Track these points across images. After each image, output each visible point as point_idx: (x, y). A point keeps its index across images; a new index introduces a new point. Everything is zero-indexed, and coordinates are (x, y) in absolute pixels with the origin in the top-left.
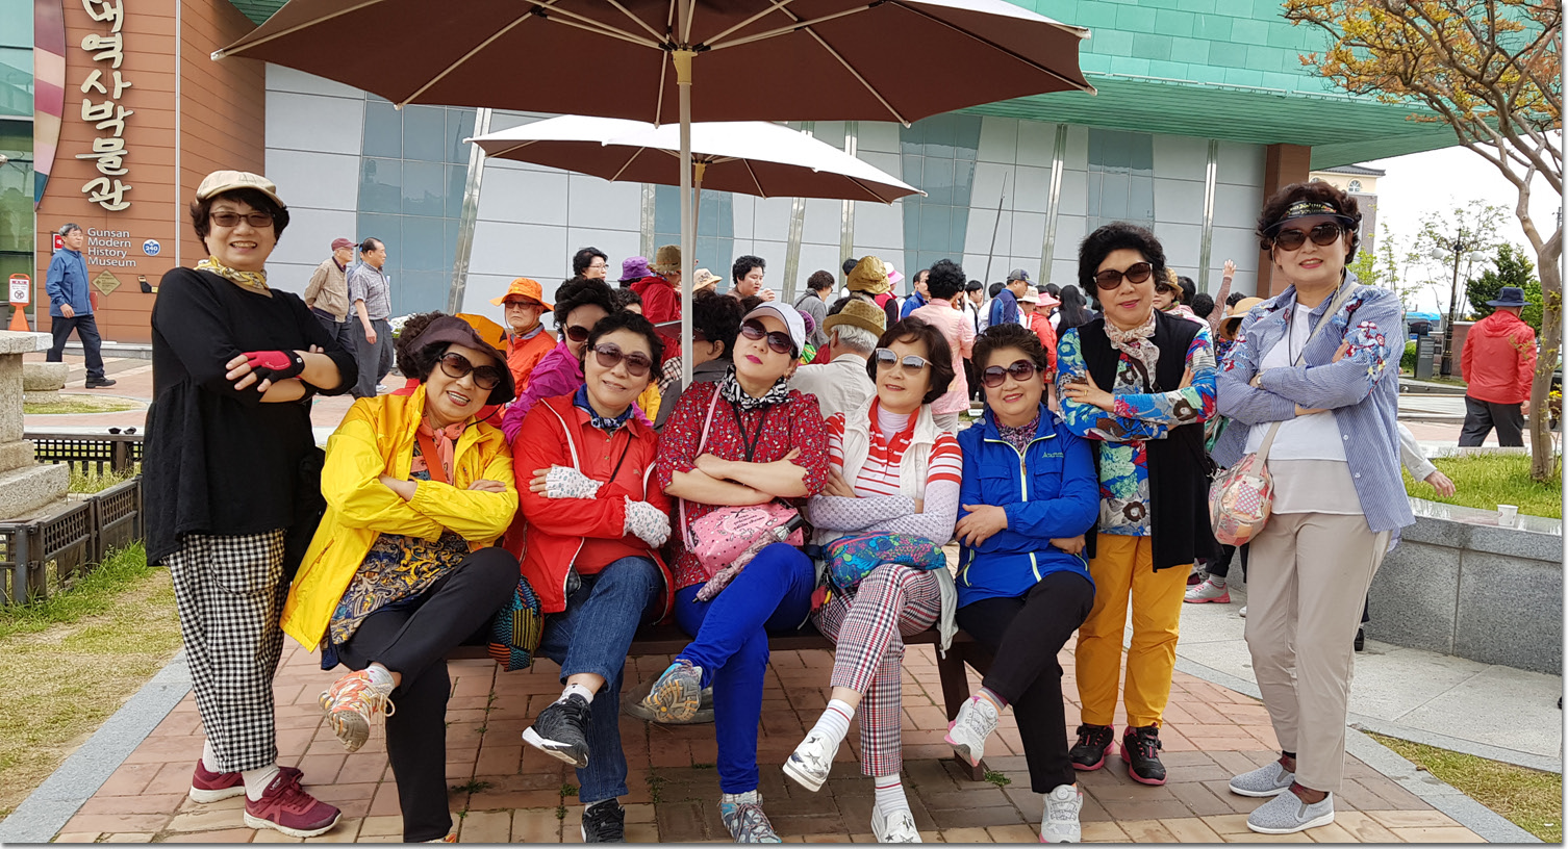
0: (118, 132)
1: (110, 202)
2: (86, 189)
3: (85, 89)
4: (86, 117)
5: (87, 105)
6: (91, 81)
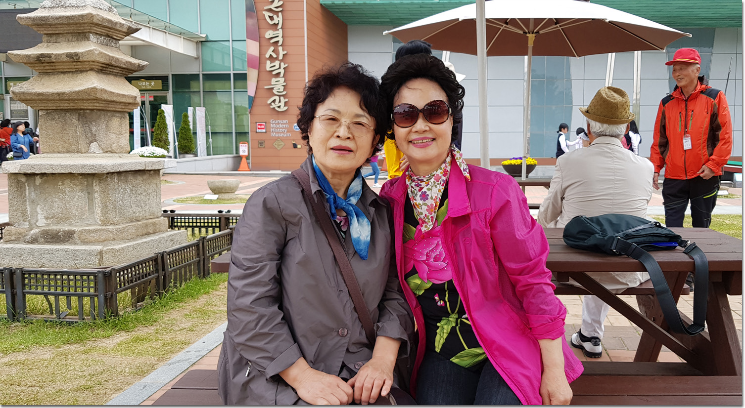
0: (282, 75)
1: (279, 107)
2: (269, 102)
3: (267, 56)
4: (268, 69)
5: (268, 64)
6: (270, 52)
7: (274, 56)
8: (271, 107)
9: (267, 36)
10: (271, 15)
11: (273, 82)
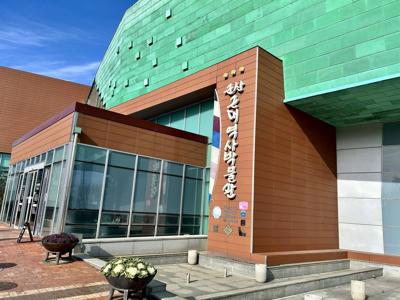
0: (232, 164)
1: (229, 194)
2: (223, 189)
3: (225, 149)
4: (225, 159)
5: (226, 154)
6: (227, 145)
7: (230, 147)
8: (225, 193)
9: (228, 132)
10: (231, 111)
11: (229, 171)
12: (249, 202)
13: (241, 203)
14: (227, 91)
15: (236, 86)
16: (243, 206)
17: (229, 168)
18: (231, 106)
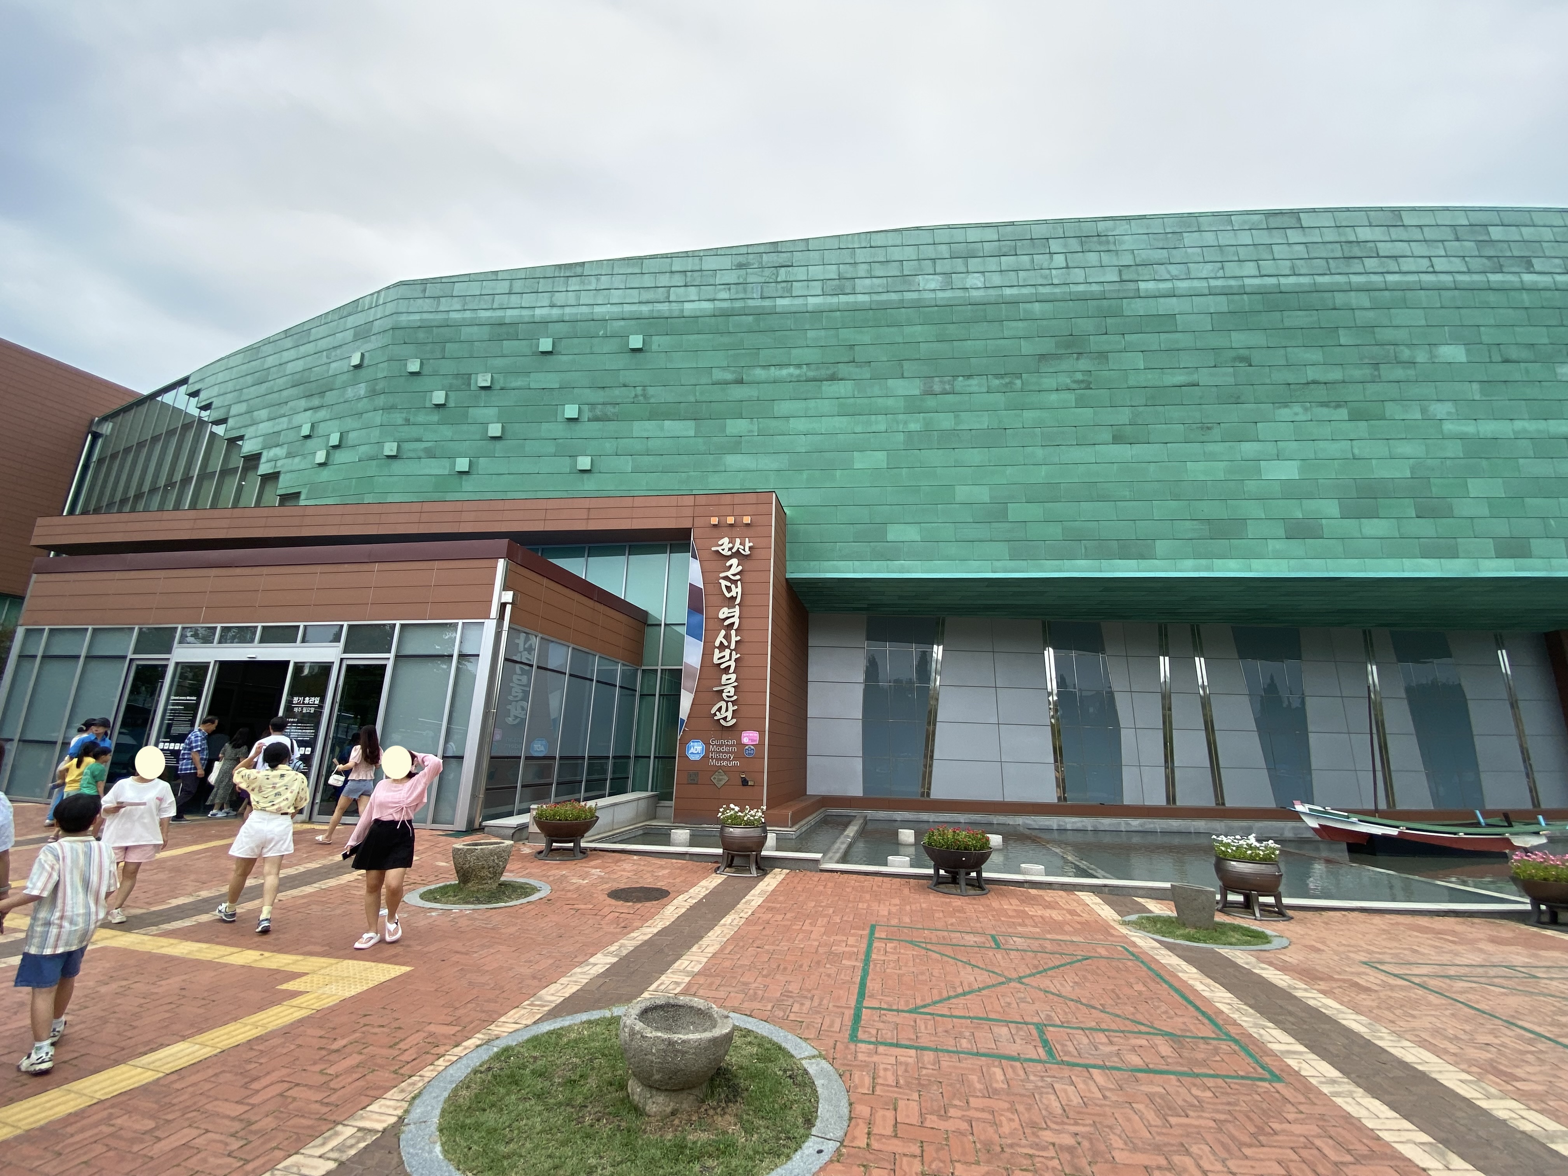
0: (732, 670)
1: (725, 719)
2: (713, 712)
3: (717, 644)
4: (716, 661)
5: (717, 654)
6: (720, 638)
7: (726, 644)
8: (716, 718)
9: (721, 616)
10: (729, 584)
11: (723, 681)
12: (762, 733)
13: (744, 734)
14: (719, 549)
15: (737, 545)
16: (749, 738)
17: (724, 677)
18: (729, 574)
